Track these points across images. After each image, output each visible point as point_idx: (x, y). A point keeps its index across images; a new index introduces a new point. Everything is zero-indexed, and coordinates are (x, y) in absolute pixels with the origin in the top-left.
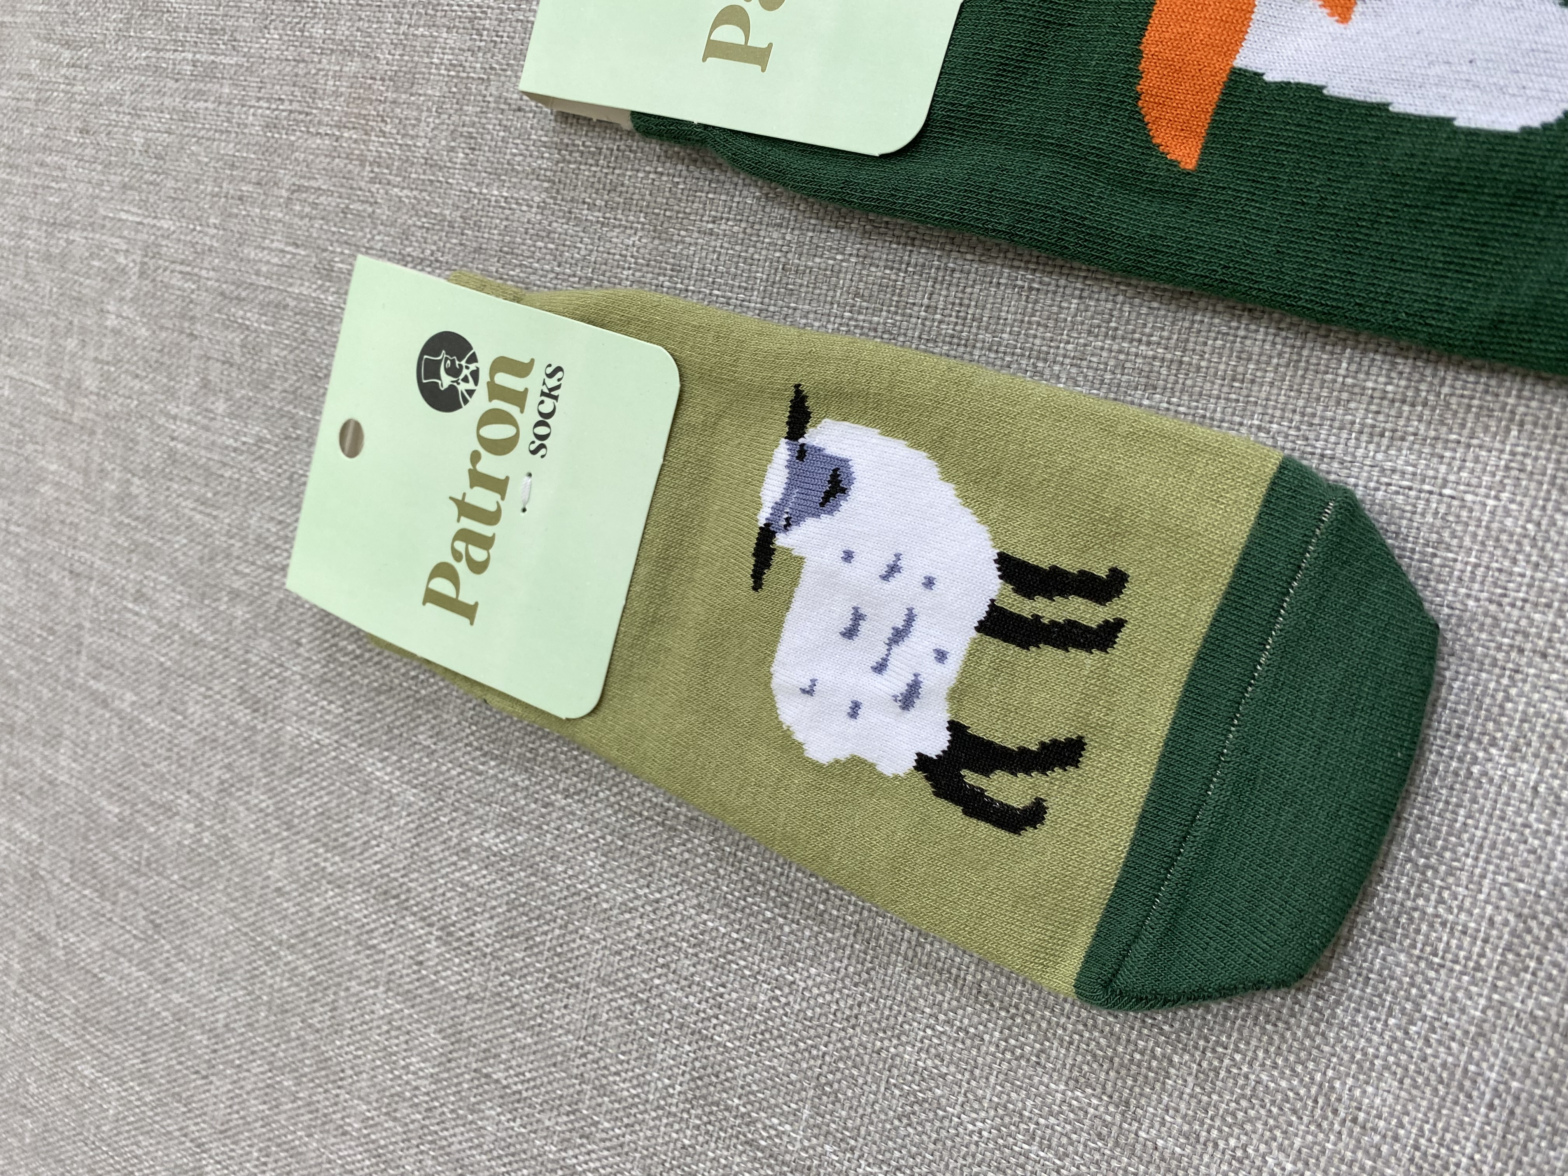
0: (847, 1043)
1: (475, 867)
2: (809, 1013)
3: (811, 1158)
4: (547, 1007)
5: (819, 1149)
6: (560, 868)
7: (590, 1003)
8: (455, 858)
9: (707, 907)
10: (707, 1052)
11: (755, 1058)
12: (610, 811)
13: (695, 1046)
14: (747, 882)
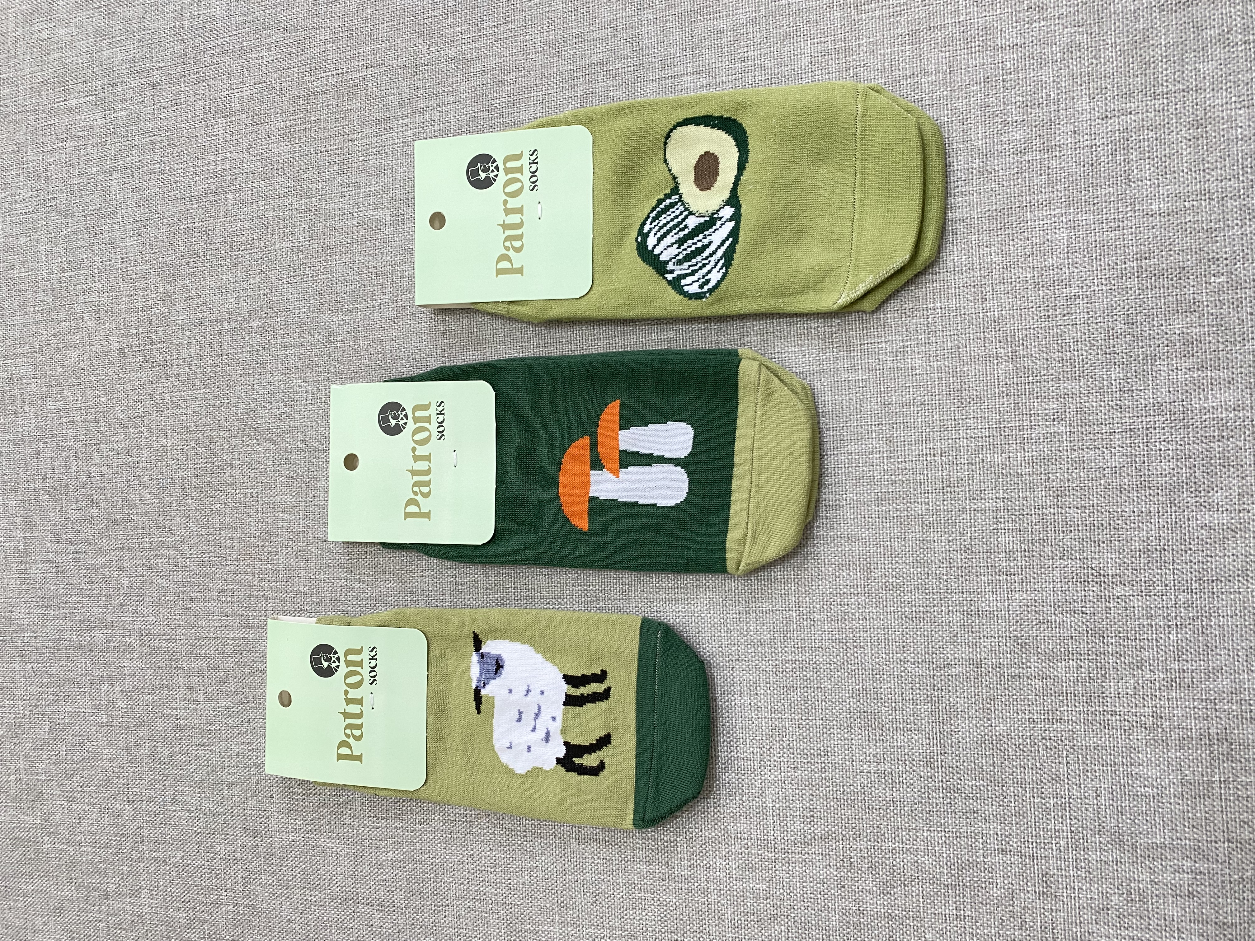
0: (564, 882)
1: (387, 870)
2: (547, 876)
3: (564, 937)
4: (437, 921)
5: (566, 932)
6: (426, 856)
7: (455, 910)
8: (376, 870)
9: (494, 849)
10: (511, 910)
11: (531, 904)
12: (441, 824)
13: (505, 910)
14: (507, 833)
